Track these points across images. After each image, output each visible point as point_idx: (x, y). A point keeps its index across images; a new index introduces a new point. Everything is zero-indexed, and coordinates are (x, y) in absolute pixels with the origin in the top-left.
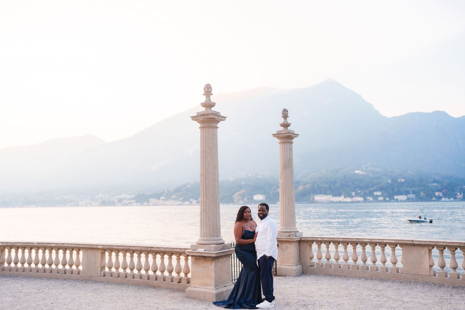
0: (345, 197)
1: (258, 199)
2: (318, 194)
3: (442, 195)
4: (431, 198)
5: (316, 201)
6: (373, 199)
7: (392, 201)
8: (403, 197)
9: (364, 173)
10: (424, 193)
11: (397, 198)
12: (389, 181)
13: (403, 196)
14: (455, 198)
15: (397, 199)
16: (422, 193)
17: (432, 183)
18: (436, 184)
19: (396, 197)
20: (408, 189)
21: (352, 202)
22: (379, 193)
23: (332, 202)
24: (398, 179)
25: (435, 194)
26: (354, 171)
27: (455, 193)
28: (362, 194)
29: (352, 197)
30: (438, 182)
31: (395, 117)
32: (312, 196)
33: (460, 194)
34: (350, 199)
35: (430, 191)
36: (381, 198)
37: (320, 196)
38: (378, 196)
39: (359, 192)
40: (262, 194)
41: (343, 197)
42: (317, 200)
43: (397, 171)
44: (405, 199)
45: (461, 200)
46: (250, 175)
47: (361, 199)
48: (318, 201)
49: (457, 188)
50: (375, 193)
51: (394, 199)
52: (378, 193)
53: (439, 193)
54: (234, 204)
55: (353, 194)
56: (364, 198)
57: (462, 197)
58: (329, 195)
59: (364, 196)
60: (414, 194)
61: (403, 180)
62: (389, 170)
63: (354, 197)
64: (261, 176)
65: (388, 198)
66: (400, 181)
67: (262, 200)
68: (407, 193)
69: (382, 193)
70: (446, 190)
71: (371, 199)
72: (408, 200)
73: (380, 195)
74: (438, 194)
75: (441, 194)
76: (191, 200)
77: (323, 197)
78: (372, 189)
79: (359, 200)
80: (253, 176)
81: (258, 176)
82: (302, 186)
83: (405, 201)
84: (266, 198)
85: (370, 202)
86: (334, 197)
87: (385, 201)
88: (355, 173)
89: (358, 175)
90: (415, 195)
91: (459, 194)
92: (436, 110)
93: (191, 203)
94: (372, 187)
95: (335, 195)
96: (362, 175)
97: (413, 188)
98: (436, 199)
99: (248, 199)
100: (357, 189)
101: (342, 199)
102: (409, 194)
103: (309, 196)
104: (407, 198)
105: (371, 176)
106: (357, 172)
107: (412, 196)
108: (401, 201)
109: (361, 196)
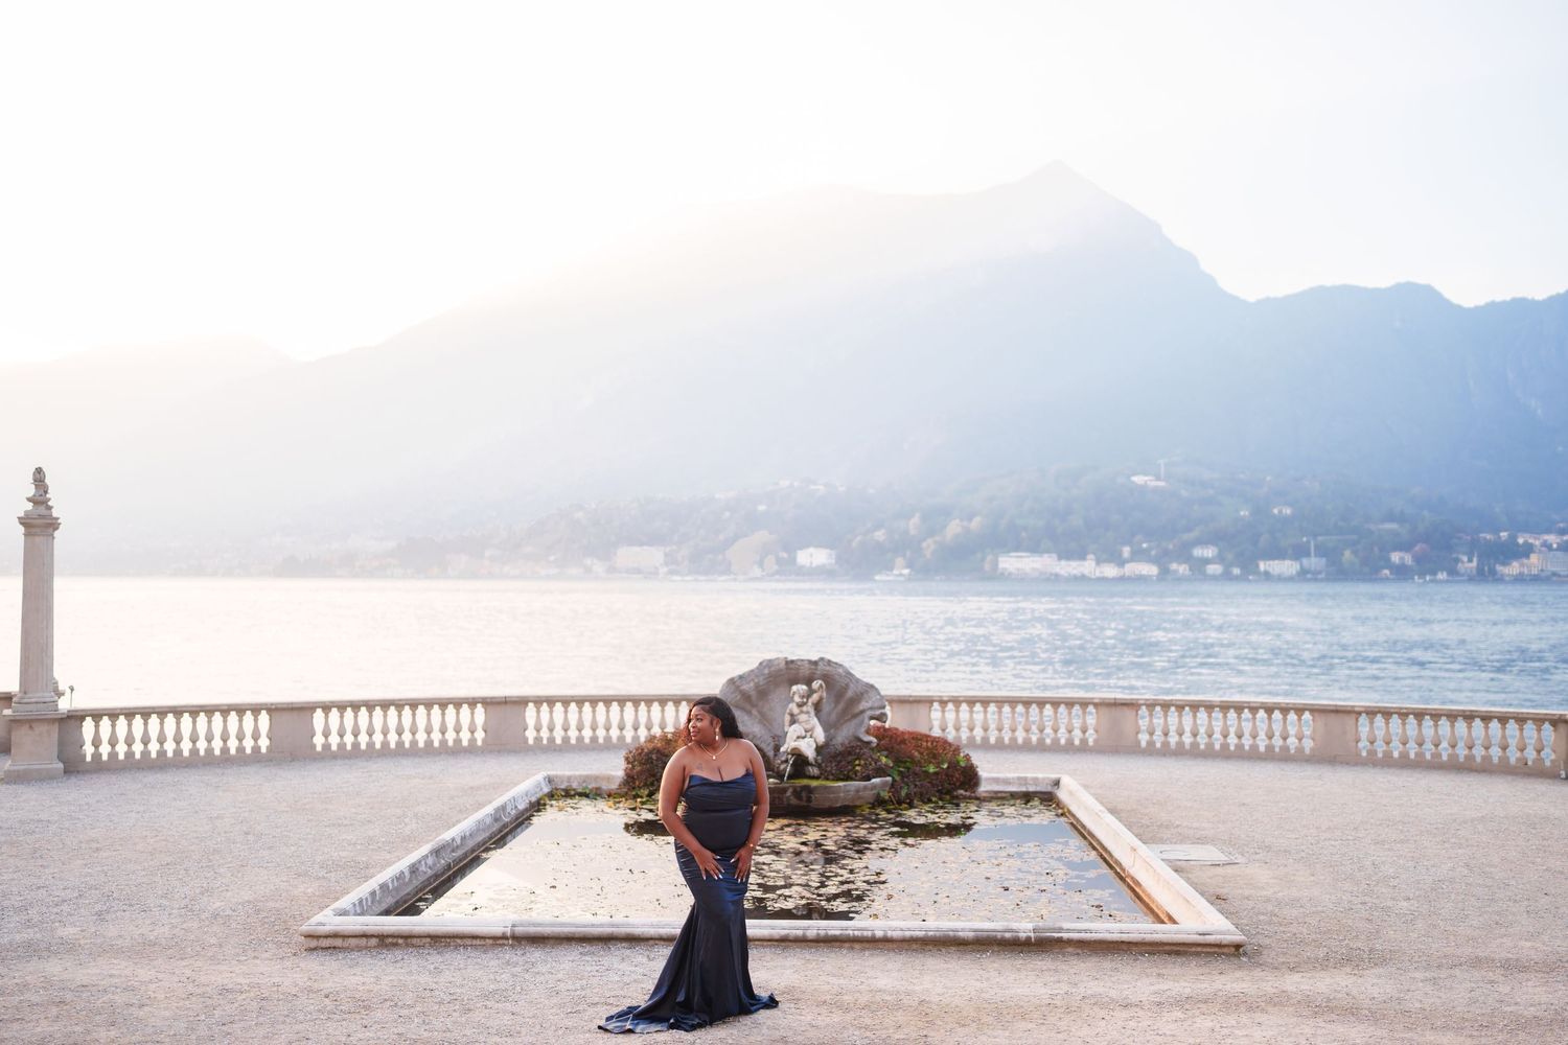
0: (1098, 562)
1: (811, 563)
2: (1009, 552)
3: (1410, 563)
4: (1377, 570)
5: (1002, 574)
6: (1190, 569)
7: (1251, 577)
8: (1288, 567)
9: (1161, 484)
10: (1355, 553)
11: (1267, 568)
12: (1242, 513)
13: (1287, 563)
14: (1453, 572)
15: (1267, 573)
16: (1347, 554)
17: (1383, 521)
18: (1394, 526)
19: (1262, 566)
20: (1305, 539)
21: (1122, 579)
22: (1209, 552)
23: (1056, 578)
24: (1274, 507)
25: (1389, 560)
26: (1129, 477)
27: (1454, 556)
28: (1153, 553)
29: (1121, 563)
30: (1401, 518)
31: (1268, 299)
32: (989, 558)
33: (1470, 561)
34: (1116, 569)
35: (1376, 549)
36: (1214, 569)
37: (1018, 557)
38: (1207, 561)
39: (1145, 545)
40: (826, 547)
41: (1093, 563)
42: (1006, 569)
43: (1268, 478)
44: (1294, 572)
45: (1471, 579)
46: (785, 483)
47: (1150, 569)
48: (1010, 574)
49: (1460, 538)
50: (1198, 552)
51: (1256, 572)
52: (1205, 551)
53: (1402, 554)
54: (732, 576)
55: (1126, 551)
56: (1159, 568)
57: (1474, 572)
58: (1046, 555)
59: (1162, 559)
60: (1322, 556)
61: (1288, 511)
62: (1242, 476)
63: (1128, 562)
64: (821, 487)
65: (1237, 566)
66: (1280, 512)
67: (824, 566)
68: (1299, 552)
69: (1220, 551)
70: (1424, 546)
71: (1182, 569)
72: (1303, 575)
73: (1213, 558)
74: (1402, 559)
75: (1408, 559)
76: (588, 561)
77: (1027, 560)
78: (1186, 537)
79: (1144, 572)
80: (796, 484)
81: (813, 487)
82: (957, 521)
83: (1291, 579)
84: (839, 559)
85: (1180, 579)
86: (1063, 563)
87: (1227, 576)
88: (1133, 482)
89: (1143, 488)
90: (1324, 560)
91: (1465, 559)
92: (1402, 280)
93: (588, 570)
94: (1189, 529)
95: (1066, 555)
96: (1155, 490)
97: (1320, 538)
98: (1391, 573)
99: (779, 561)
100: (1138, 537)
101: (1088, 567)
102: (1308, 555)
103: (979, 555)
104: (1298, 567)
105: (1184, 493)
106: (1138, 479)
107: (1314, 562)
108: (1280, 579)
109: (1150, 560)
